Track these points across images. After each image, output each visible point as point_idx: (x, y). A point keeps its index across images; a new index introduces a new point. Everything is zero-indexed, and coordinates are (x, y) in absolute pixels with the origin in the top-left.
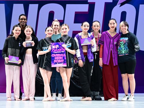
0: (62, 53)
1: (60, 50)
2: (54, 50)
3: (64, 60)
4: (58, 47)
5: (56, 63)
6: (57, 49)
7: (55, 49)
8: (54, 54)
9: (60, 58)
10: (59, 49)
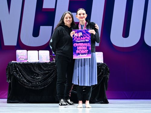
0: (86, 42)
1: (84, 38)
2: (76, 39)
3: (88, 50)
4: (82, 35)
5: (79, 54)
6: (80, 37)
7: (78, 37)
8: (76, 43)
9: (84, 48)
10: (82, 37)
